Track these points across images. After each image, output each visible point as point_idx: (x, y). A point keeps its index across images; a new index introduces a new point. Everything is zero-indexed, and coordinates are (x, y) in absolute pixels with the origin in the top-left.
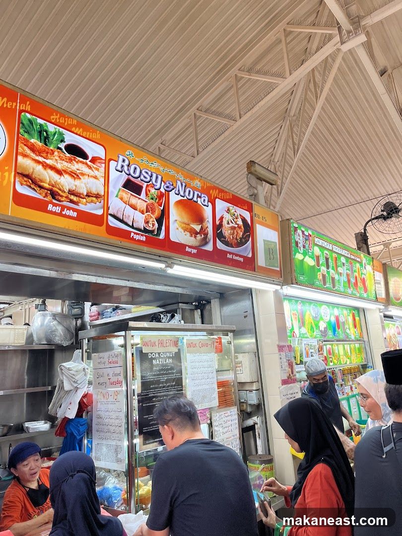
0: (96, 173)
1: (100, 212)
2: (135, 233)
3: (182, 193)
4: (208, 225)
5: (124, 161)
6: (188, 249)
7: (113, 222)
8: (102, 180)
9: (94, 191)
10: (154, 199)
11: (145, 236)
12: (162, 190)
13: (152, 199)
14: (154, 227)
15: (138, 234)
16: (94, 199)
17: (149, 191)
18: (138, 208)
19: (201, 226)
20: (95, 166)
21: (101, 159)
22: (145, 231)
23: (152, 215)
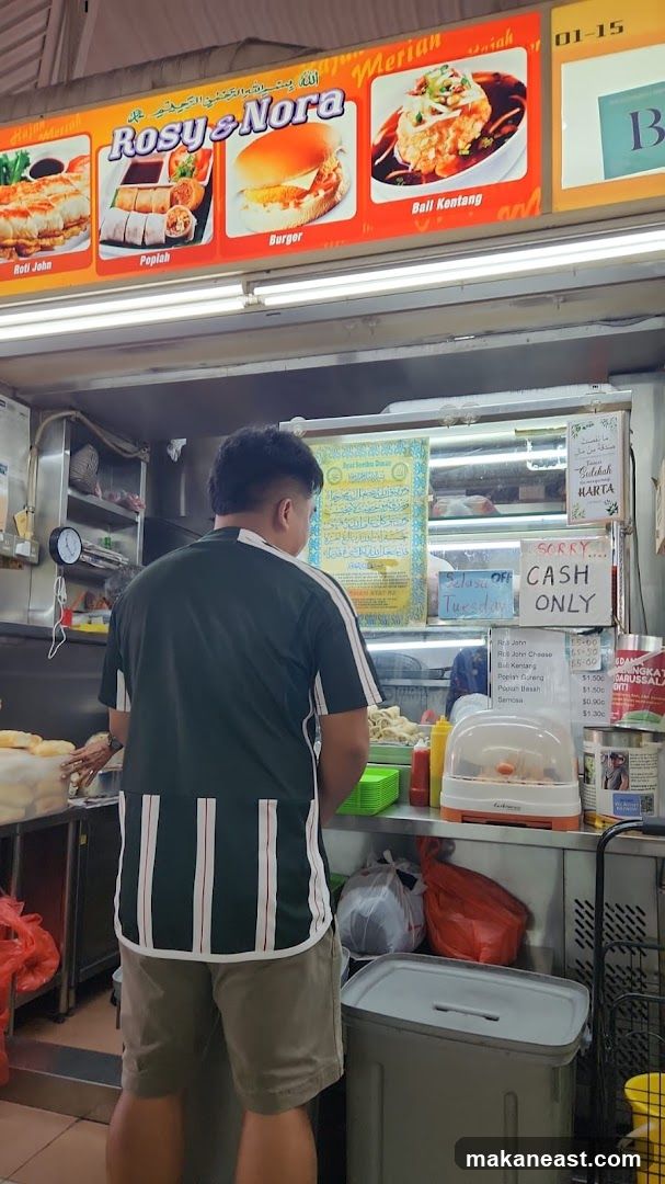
0: (77, 184)
1: (85, 246)
2: (147, 255)
3: (259, 125)
4: (342, 159)
5: (124, 135)
6: (273, 241)
7: (108, 253)
8: (87, 192)
9: (75, 216)
10: (189, 174)
11: (169, 252)
12: (208, 145)
13: (183, 175)
14: (188, 228)
15: (155, 254)
16: (75, 229)
17: (177, 163)
18: (154, 206)
19: (314, 174)
20: (74, 175)
21: (83, 157)
22: (169, 242)
23: (183, 208)
